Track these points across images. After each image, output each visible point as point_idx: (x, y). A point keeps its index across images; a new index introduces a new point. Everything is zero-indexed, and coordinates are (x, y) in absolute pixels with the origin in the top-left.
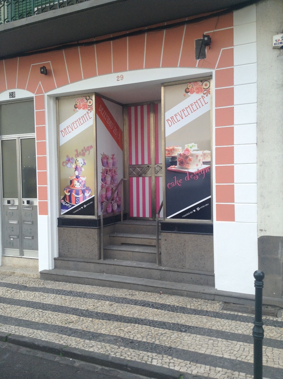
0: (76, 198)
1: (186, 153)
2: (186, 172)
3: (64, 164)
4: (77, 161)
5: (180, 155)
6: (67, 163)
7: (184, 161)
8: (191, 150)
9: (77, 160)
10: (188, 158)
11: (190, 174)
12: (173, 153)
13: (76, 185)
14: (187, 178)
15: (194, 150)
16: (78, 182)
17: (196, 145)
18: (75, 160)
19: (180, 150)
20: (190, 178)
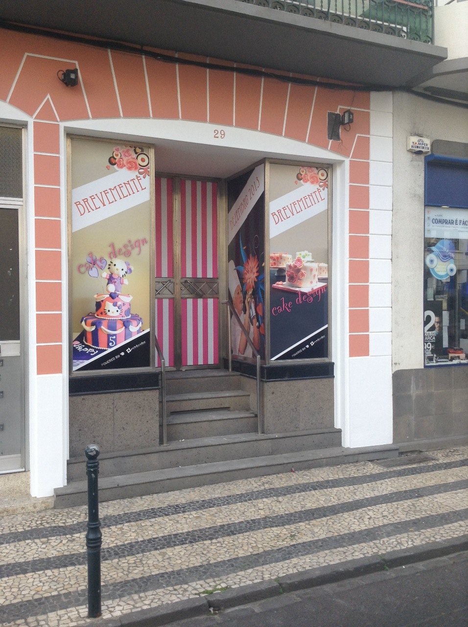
0: (109, 335)
1: (298, 265)
2: (297, 291)
3: (83, 269)
4: (112, 266)
5: (290, 266)
6: (89, 268)
7: (295, 276)
8: (303, 261)
9: (114, 263)
10: (300, 273)
11: (303, 294)
12: (280, 263)
13: (109, 311)
14: (298, 300)
15: (308, 262)
16: (115, 305)
17: (311, 254)
18: (109, 263)
19: (290, 259)
20: (302, 300)
